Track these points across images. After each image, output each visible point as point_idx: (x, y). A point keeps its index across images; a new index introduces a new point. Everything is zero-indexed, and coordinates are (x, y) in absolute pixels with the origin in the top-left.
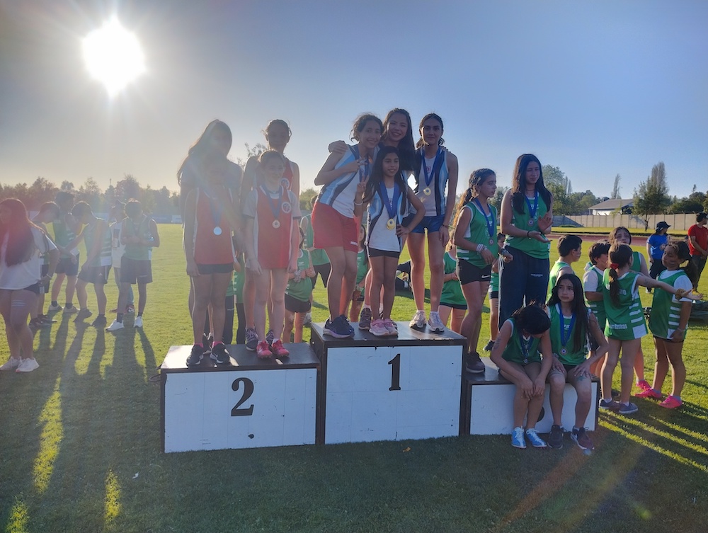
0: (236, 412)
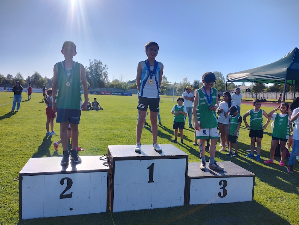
0: (62, 196)
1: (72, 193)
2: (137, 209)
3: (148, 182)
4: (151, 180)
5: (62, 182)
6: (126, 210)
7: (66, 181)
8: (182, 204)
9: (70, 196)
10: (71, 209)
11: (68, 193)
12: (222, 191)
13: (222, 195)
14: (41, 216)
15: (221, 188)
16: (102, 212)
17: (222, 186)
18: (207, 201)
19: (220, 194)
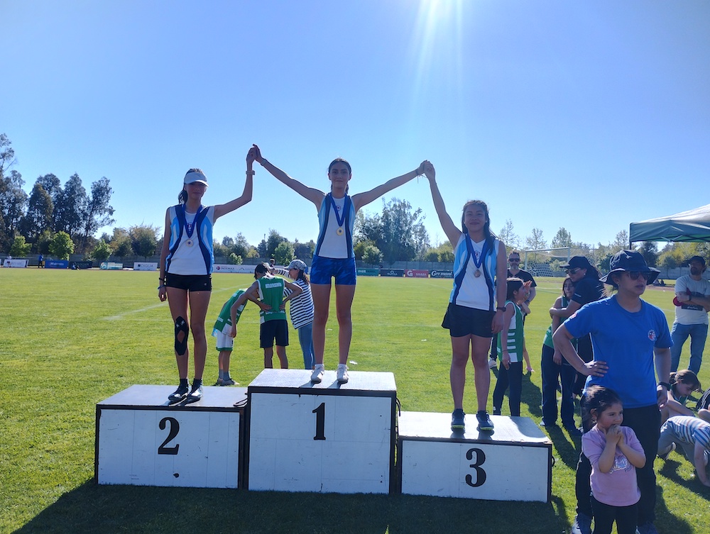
0: (162, 450)
1: (178, 446)
2: (293, 490)
3: (315, 439)
4: (320, 435)
5: (162, 425)
6: (272, 489)
7: (168, 423)
8: (384, 489)
9: (174, 451)
10: (177, 475)
11: (171, 445)
12: (474, 473)
13: (474, 481)
14: (127, 481)
15: (471, 466)
16: (231, 487)
17: (474, 461)
18: (442, 490)
19: (468, 478)
